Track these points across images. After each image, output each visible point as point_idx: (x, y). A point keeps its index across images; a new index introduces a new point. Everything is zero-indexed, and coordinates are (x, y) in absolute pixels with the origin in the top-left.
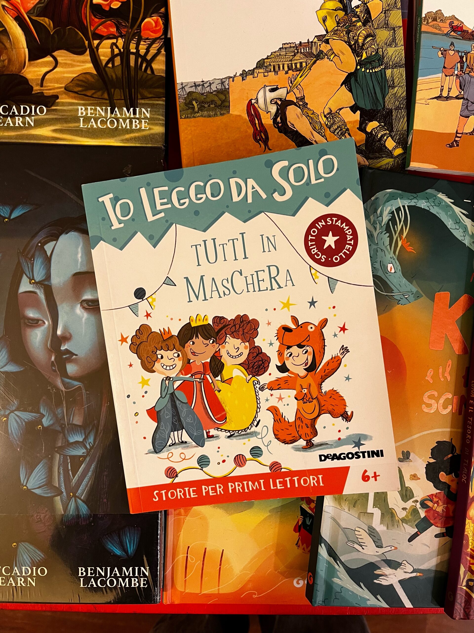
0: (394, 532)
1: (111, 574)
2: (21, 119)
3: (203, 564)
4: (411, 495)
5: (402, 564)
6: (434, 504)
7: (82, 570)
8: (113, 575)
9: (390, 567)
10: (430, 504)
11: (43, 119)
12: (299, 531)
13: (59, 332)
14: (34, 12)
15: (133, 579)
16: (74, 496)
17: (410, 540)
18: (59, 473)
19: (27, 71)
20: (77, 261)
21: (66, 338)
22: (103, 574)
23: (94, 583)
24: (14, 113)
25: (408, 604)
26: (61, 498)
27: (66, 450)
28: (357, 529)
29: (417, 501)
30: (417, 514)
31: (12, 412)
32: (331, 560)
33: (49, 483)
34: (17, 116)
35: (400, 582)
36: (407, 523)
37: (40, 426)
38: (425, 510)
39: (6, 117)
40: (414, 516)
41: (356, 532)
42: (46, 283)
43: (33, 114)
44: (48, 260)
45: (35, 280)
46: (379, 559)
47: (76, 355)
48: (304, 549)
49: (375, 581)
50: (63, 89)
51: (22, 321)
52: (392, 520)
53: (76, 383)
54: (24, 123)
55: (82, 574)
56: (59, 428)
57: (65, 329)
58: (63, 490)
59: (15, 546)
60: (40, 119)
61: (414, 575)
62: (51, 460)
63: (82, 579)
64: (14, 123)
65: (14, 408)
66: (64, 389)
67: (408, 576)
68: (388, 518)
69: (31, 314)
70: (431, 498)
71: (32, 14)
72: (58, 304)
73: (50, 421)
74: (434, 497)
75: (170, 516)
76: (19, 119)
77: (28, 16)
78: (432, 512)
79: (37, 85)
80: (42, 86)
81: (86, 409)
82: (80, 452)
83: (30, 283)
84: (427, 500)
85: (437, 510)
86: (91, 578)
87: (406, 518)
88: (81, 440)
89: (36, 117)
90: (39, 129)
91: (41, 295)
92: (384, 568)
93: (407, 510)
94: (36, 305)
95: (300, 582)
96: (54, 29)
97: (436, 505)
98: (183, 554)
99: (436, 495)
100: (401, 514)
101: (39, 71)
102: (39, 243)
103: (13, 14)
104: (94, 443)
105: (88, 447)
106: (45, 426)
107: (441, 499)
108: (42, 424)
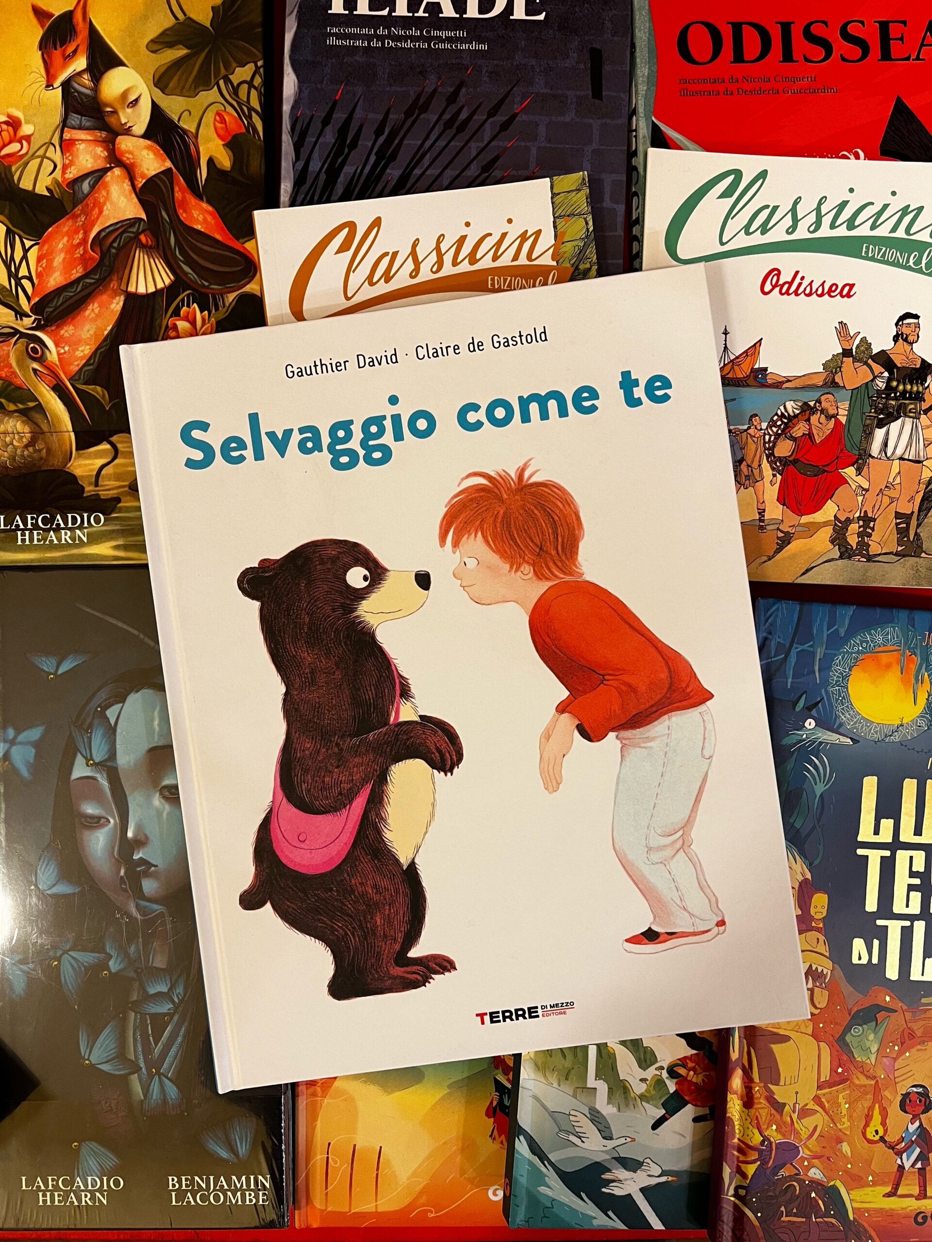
0: (629, 1114)
1: (215, 1186)
2: (69, 533)
3: (352, 1169)
4: (653, 1059)
5: (645, 1164)
6: (689, 1071)
7: (173, 1180)
8: (218, 1188)
9: (625, 1169)
10: (682, 1071)
11: (99, 532)
12: (494, 1116)
13: (130, 834)
14: (80, 378)
15: (247, 1193)
16: (158, 1072)
17: (655, 1126)
18: (135, 1039)
19: (75, 464)
20: (154, 731)
21: (140, 842)
22: (204, 1186)
23: (191, 1199)
24: (58, 525)
25: (657, 1224)
26: (138, 1075)
27: (145, 1006)
28: (573, 1113)
29: (662, 1068)
30: (663, 1087)
31: (66, 952)
32: (536, 1160)
33: (121, 1055)
34: (63, 529)
35: (642, 1190)
36: (648, 1102)
37: (105, 972)
38: (675, 1080)
39: (48, 531)
40: (660, 1090)
41: (572, 1118)
42: (109, 764)
43: (86, 525)
44: (111, 731)
45: (93, 760)
46: (608, 1157)
47: (156, 866)
48: (502, 1142)
49: (604, 1190)
50: (127, 489)
51: (76, 820)
52: (626, 1098)
53: (155, 907)
54: (73, 538)
55: (174, 1185)
56: (132, 974)
57: (139, 828)
58: (142, 1065)
59: (75, 1146)
60: (95, 532)
61: (663, 1179)
63: (173, 1194)
64: (59, 540)
65: (68, 947)
66: (139, 917)
67: (654, 1181)
68: (618, 1096)
69: (90, 809)
70: (683, 1061)
71: (76, 380)
72: (127, 793)
73: (120, 964)
74: (688, 1061)
75: (300, 1098)
76: (66, 534)
77: (71, 384)
78: (686, 1085)
79: (90, 484)
80: (97, 485)
81: (172, 943)
82: (165, 1008)
83: (87, 765)
84: (677, 1065)
85: (694, 1080)
86: (187, 1191)
87: (646, 1094)
88: (164, 989)
89: (90, 530)
90: (95, 546)
91: (104, 783)
92: (617, 1169)
93: (648, 1082)
94: (96, 796)
95: (497, 1192)
96: (110, 402)
97: (692, 1073)
98: (321, 1154)
99: (690, 1058)
100: (639, 1088)
101: (93, 465)
102: (98, 707)
103: (50, 381)
104: (185, 995)
105: (176, 1000)
106: (113, 971)
107: (697, 1063)
108: (108, 969)
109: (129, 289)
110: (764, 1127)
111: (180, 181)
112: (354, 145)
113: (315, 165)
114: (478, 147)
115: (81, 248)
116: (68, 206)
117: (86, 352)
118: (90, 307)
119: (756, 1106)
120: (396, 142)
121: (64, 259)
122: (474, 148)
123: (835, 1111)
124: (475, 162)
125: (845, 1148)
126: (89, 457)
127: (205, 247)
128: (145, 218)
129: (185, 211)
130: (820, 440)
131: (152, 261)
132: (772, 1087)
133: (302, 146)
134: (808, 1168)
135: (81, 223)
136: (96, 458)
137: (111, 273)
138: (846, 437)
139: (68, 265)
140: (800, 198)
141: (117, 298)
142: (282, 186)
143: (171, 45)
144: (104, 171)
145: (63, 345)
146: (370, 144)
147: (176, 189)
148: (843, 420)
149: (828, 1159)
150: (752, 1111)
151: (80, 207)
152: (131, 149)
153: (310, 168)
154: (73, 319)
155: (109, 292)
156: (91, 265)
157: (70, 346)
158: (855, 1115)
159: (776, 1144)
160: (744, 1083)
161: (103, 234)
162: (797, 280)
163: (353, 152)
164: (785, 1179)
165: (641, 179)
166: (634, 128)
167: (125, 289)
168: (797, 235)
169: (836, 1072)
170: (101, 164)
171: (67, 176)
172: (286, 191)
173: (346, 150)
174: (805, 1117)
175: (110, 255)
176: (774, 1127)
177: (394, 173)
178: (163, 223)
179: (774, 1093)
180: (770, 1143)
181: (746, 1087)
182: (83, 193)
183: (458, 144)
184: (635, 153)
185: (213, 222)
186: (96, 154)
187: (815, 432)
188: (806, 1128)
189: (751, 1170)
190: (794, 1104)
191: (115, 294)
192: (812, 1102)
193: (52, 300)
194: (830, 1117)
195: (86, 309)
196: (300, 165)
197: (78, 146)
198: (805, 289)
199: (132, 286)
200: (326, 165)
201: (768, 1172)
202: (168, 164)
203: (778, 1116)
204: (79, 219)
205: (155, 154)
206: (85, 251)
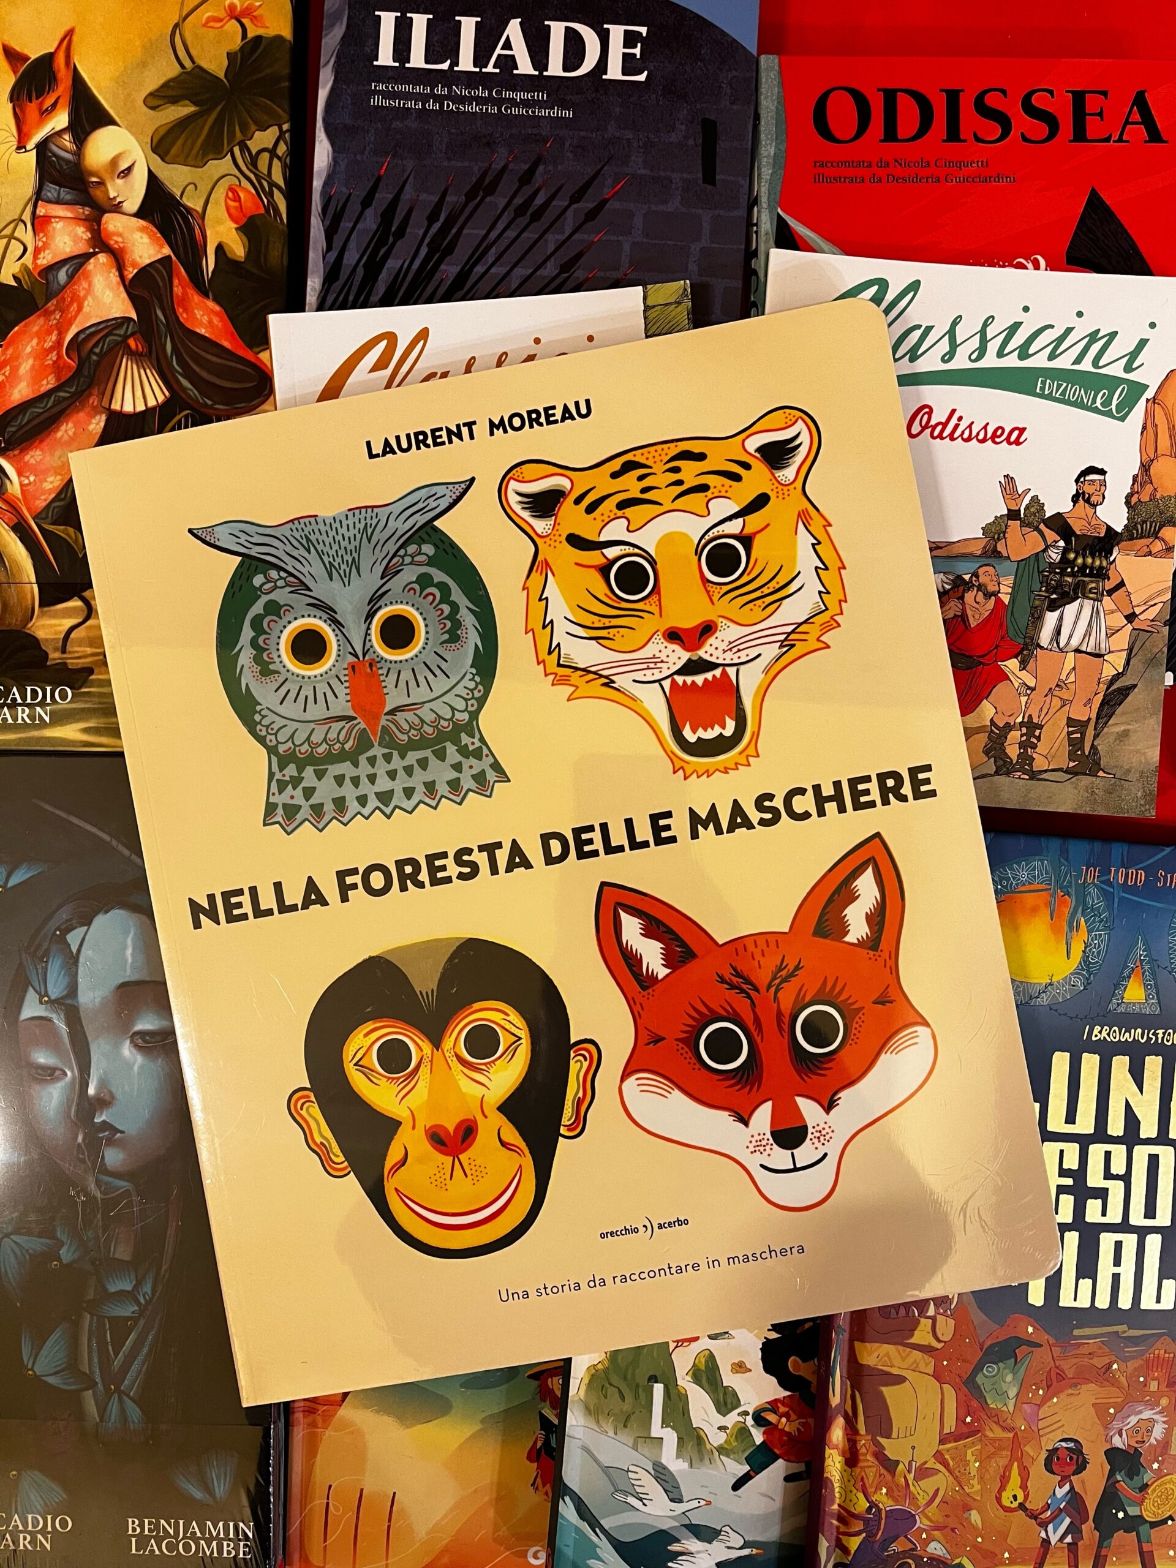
0: (703, 1470)
1: (185, 1531)
2: (27, 710)
3: (358, 1518)
4: (735, 1402)
5: (722, 1533)
6: (781, 1417)
7: (133, 1523)
8: (189, 1535)
10: (772, 1417)
11: (65, 710)
12: (538, 1460)
13: (91, 1091)
14: (47, 517)
15: (225, 1543)
16: (117, 1389)
17: (737, 1486)
18: (90, 1347)
19: (37, 624)
20: (126, 961)
21: (103, 1102)
22: (172, 1532)
23: (155, 1547)
24: (15, 699)
26: (93, 1393)
27: (103, 1307)
28: (632, 1468)
30: (748, 1437)
31: (7, 1235)
32: (584, 1526)
33: (72, 1366)
34: (20, 705)
36: (728, 1456)
37: (55, 1263)
38: (763, 1429)
40: (743, 1441)
41: (631, 1475)
42: (69, 1002)
43: (49, 701)
44: (72, 961)
45: (48, 997)
46: (677, 1524)
47: (122, 1132)
48: (546, 1494)
49: (670, 1564)
50: (101, 658)
51: (26, 1070)
52: (700, 1451)
53: (121, 1183)
54: (32, 717)
55: (134, 1530)
56: (88, 1267)
57: (102, 1084)
58: (98, 1380)
59: (13, 1475)
60: (60, 710)
61: (746, 1552)
62: (76, 1325)
63: (133, 1540)
64: (15, 718)
65: (10, 1229)
66: (99, 1195)
67: (734, 1554)
68: (691, 1447)
69: (42, 1058)
70: (774, 1405)
72: (90, 1039)
73: (73, 1253)
74: (779, 1405)
75: (295, 1429)
76: (23, 711)
77: (36, 524)
78: (776, 1434)
79: (56, 649)
80: (64, 651)
81: (139, 1230)
82: (127, 1310)
83: (41, 1003)
84: (765, 1410)
85: (787, 1428)
86: (150, 1537)
87: (725, 1446)
88: (129, 1288)
89: (54, 707)
90: (59, 728)
91: (62, 1026)
92: (687, 1539)
93: (728, 1431)
94: (52, 1042)
95: (539, 1555)
97: (784, 1420)
98: (320, 1499)
99: (784, 1401)
100: (717, 1439)
101: (60, 625)
102: (57, 929)
103: (9, 519)
104: (154, 1293)
105: (142, 1301)
106: (65, 1262)
107: (791, 1408)
108: (59, 1259)
109: (113, 407)
110: (871, 1490)
111: (181, 273)
112: (401, 233)
113: (351, 257)
114: (557, 240)
115: (55, 353)
116: (40, 302)
117: (57, 484)
118: (63, 428)
119: (861, 1464)
120: (454, 231)
121: (33, 365)
122: (552, 240)
123: (962, 1470)
124: (552, 259)
125: (975, 1517)
126: (55, 616)
127: (209, 357)
128: (136, 318)
129: (185, 310)
130: (975, 624)
131: (142, 371)
132: (882, 1440)
133: (336, 232)
134: (927, 1542)
135: (55, 322)
136: (63, 617)
137: (90, 386)
138: (1008, 620)
139: (37, 375)
140: (960, 317)
141: (98, 418)
142: (309, 283)
143: (174, 100)
144: (85, 257)
145: (28, 474)
146: (421, 232)
147: (176, 282)
148: (1006, 599)
149: (953, 1530)
150: (857, 1470)
151: (54, 301)
152: (121, 230)
153: (345, 261)
154: (41, 441)
155: (88, 409)
156: (67, 376)
157: (36, 476)
158: (987, 1476)
159: (887, 1512)
160: (847, 1434)
161: (82, 336)
162: (954, 421)
163: (399, 243)
164: (897, 1555)
165: (761, 285)
166: (755, 221)
167: (107, 407)
168: (955, 364)
169: (964, 1422)
170: (82, 248)
171: (39, 262)
172: (313, 289)
173: (391, 240)
174: (924, 1478)
175: (90, 363)
176: (884, 1491)
177: (450, 270)
178: (158, 325)
179: (884, 1448)
180: (879, 1510)
181: (849, 1440)
182: (58, 283)
183: (531, 235)
184: (755, 254)
185: (220, 324)
186: (76, 235)
187: (969, 613)
188: (924, 1491)
189: (854, 1543)
190: (910, 1463)
191: (96, 411)
192: (933, 1460)
193: (15, 417)
194: (956, 1478)
195: (58, 429)
196: (332, 256)
197: (54, 225)
198: (963, 432)
199: (116, 402)
200: (365, 258)
201: (876, 1546)
202: (167, 251)
203: (888, 1477)
204: (52, 317)
205: (150, 237)
206: (59, 356)
